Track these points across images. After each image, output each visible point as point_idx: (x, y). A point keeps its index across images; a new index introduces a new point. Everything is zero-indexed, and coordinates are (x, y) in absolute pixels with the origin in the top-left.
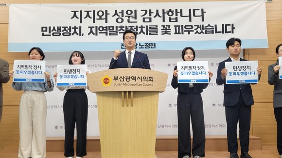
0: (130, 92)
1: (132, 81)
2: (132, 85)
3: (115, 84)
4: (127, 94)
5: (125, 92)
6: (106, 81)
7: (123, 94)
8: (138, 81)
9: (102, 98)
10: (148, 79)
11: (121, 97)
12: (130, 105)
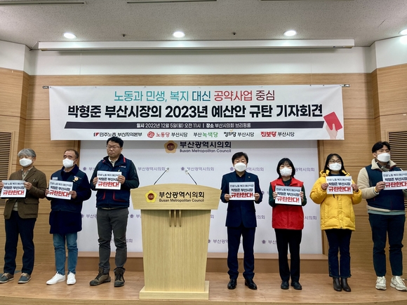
0: (177, 211)
1: (179, 197)
2: (180, 201)
3: (160, 200)
4: (175, 213)
5: (172, 211)
6: (151, 197)
7: (170, 212)
8: (187, 197)
9: (146, 217)
10: (198, 195)
11: (168, 216)
12: (178, 225)
